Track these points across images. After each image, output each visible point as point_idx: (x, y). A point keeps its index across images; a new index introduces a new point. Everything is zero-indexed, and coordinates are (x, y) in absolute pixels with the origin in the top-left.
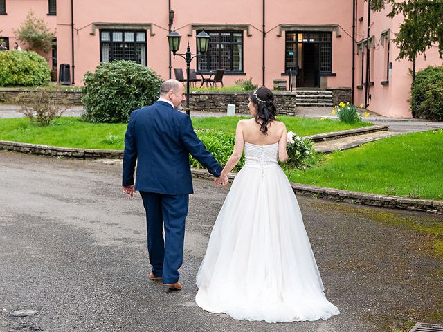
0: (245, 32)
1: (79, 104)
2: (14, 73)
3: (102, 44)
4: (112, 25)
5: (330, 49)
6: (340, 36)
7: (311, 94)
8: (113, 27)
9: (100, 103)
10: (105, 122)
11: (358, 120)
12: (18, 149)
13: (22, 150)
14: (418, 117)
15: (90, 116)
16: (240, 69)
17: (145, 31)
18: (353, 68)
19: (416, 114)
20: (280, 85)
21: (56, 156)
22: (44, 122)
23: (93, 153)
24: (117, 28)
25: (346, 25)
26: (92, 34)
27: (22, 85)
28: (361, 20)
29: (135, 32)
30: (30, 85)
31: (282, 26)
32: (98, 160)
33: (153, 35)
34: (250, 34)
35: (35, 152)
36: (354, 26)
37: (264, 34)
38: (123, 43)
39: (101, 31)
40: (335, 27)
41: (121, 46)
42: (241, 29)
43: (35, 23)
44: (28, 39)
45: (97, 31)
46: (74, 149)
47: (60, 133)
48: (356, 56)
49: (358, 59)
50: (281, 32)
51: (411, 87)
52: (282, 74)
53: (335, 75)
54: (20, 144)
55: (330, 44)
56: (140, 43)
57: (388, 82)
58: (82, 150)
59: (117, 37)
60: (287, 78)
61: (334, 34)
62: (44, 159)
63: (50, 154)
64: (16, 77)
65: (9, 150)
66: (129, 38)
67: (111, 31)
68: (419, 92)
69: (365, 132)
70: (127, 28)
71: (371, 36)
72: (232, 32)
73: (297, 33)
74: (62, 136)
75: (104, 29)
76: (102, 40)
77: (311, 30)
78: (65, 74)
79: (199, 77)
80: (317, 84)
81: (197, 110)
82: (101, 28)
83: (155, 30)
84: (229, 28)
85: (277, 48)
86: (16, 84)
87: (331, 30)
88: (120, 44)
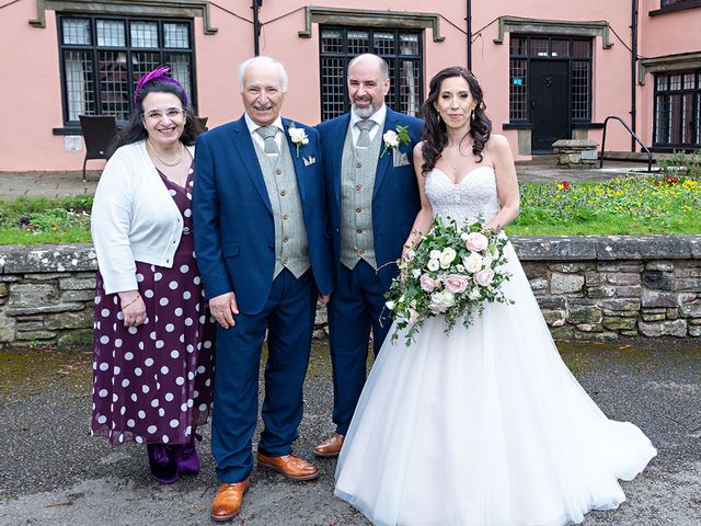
0: (429, 32)
3: (66, 53)
6: (610, 47)
8: (98, 7)
17: (188, 23)
18: (635, 113)
24: (109, 8)
25: (620, 23)
26: (37, 24)
29: (162, 22)
33: (213, 32)
34: (441, 35)
36: (633, 27)
37: (469, 35)
38: (129, 51)
39: (62, 17)
40: (602, 26)
41: (122, 60)
42: (419, 25)
45: (50, 16)
49: (640, 94)
50: (501, 35)
52: (505, 128)
53: (601, 126)
56: (177, 53)
59: (110, 36)
61: (599, 42)
66: (144, 37)
67: (92, 19)
70: (136, 10)
72: (400, 30)
75: (73, 10)
76: (66, 41)
77: (558, 31)
82: (62, 7)
83: (215, 17)
84: (395, 21)
87: (593, 33)
88: (115, 53)
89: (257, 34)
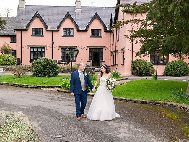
1: (30, 71)
2: (5, 61)
3: (31, 52)
4: (34, 46)
5: (103, 54)
6: (106, 50)
7: (98, 68)
8: (34, 47)
9: (38, 71)
10: (40, 77)
11: (119, 76)
12: (14, 85)
13: (16, 85)
14: (134, 75)
15: (34, 75)
16: (74, 60)
17: (45, 48)
18: (110, 60)
19: (133, 74)
20: (88, 65)
21: (28, 87)
22: (20, 77)
23: (39, 87)
24: (36, 47)
25: (108, 46)
26: (28, 49)
27: (7, 65)
28: (113, 45)
29: (41, 48)
30: (10, 65)
31: (88, 47)
32: (41, 89)
33: (47, 49)
35: (20, 86)
36: (110, 47)
37: (82, 49)
38: (38, 52)
39: (30, 48)
40: (104, 47)
42: (75, 47)
43: (6, 45)
44: (4, 50)
45: (29, 48)
46: (34, 85)
47: (27, 80)
48: (111, 56)
49: (112, 57)
51: (131, 65)
52: (88, 62)
53: (104, 62)
54: (15, 84)
55: (103, 52)
56: (43, 52)
57: (124, 64)
58: (36, 86)
59: (36, 50)
60: (89, 63)
61: (104, 49)
62: (24, 89)
63: (25, 87)
64: (5, 62)
65: (11, 86)
66: (39, 50)
67: (34, 48)
68: (134, 67)
69: (121, 80)
70: (39, 47)
71: (117, 50)
72: (72, 48)
73: (92, 49)
74: (28, 81)
75: (32, 47)
77: (97, 48)
78: (19, 61)
79: (62, 62)
80: (98, 65)
81: (64, 73)
82: (30, 47)
83: (47, 47)
84: (71, 47)
85: (86, 54)
86: (5, 65)
87: (103, 48)
88: (36, 52)
89: (52, 49)
